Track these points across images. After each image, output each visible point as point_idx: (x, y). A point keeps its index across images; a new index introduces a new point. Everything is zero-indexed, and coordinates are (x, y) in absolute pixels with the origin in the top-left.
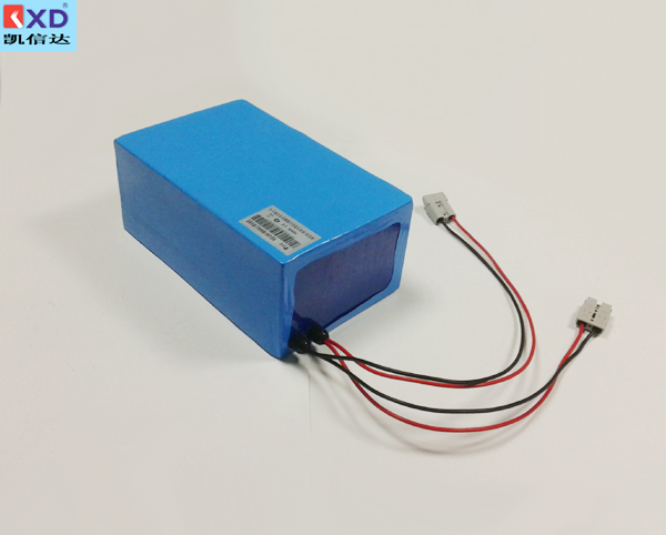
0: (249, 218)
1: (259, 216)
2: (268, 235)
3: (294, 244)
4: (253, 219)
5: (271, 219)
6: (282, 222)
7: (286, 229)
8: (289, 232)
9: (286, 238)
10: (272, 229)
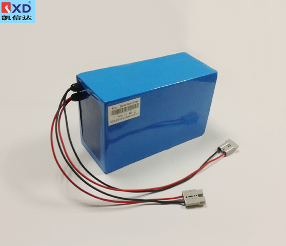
0: (139, 102)
1: (138, 107)
2: (125, 105)
3: (113, 113)
4: (138, 104)
5: (133, 111)
6: (128, 115)
7: (123, 114)
8: (121, 114)
9: (118, 112)
10: (127, 109)
